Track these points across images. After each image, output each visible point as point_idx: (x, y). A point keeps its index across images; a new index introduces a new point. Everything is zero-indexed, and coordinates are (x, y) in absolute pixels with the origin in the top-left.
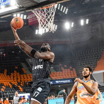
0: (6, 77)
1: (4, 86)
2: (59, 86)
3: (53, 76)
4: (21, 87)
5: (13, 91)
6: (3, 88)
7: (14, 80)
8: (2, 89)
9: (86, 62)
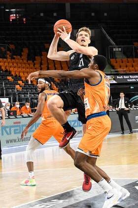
0: (25, 64)
2: (131, 87)
3: (120, 67)
4: (56, 85)
6: (19, 84)
8: (17, 86)
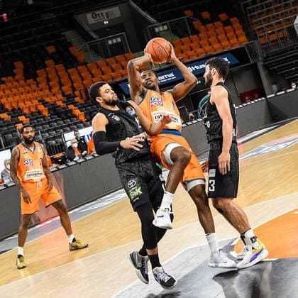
1: (25, 115)
4: (79, 108)
5: (55, 124)
6: (21, 122)
7: (50, 91)
8: (19, 126)
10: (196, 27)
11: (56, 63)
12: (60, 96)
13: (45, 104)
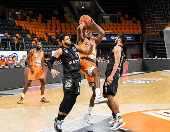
0: (39, 25)
1: (37, 38)
3: (108, 29)
5: (49, 45)
6: (35, 40)
7: (51, 30)
9: (156, 13)
10: (121, 20)
11: (57, 19)
12: (55, 34)
13: (47, 35)
